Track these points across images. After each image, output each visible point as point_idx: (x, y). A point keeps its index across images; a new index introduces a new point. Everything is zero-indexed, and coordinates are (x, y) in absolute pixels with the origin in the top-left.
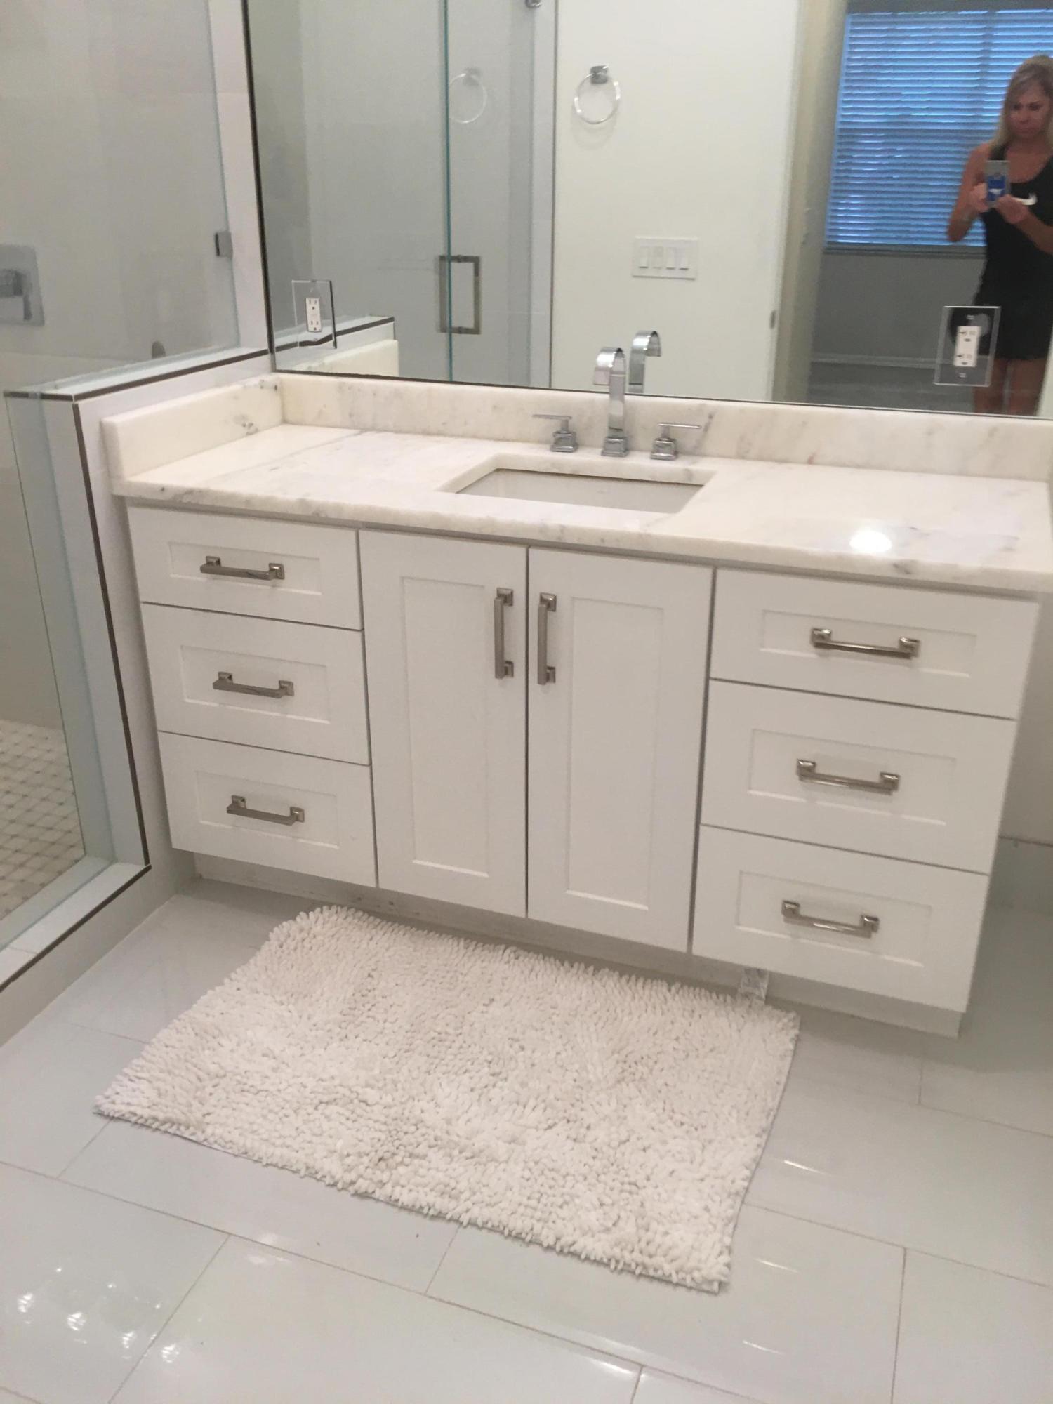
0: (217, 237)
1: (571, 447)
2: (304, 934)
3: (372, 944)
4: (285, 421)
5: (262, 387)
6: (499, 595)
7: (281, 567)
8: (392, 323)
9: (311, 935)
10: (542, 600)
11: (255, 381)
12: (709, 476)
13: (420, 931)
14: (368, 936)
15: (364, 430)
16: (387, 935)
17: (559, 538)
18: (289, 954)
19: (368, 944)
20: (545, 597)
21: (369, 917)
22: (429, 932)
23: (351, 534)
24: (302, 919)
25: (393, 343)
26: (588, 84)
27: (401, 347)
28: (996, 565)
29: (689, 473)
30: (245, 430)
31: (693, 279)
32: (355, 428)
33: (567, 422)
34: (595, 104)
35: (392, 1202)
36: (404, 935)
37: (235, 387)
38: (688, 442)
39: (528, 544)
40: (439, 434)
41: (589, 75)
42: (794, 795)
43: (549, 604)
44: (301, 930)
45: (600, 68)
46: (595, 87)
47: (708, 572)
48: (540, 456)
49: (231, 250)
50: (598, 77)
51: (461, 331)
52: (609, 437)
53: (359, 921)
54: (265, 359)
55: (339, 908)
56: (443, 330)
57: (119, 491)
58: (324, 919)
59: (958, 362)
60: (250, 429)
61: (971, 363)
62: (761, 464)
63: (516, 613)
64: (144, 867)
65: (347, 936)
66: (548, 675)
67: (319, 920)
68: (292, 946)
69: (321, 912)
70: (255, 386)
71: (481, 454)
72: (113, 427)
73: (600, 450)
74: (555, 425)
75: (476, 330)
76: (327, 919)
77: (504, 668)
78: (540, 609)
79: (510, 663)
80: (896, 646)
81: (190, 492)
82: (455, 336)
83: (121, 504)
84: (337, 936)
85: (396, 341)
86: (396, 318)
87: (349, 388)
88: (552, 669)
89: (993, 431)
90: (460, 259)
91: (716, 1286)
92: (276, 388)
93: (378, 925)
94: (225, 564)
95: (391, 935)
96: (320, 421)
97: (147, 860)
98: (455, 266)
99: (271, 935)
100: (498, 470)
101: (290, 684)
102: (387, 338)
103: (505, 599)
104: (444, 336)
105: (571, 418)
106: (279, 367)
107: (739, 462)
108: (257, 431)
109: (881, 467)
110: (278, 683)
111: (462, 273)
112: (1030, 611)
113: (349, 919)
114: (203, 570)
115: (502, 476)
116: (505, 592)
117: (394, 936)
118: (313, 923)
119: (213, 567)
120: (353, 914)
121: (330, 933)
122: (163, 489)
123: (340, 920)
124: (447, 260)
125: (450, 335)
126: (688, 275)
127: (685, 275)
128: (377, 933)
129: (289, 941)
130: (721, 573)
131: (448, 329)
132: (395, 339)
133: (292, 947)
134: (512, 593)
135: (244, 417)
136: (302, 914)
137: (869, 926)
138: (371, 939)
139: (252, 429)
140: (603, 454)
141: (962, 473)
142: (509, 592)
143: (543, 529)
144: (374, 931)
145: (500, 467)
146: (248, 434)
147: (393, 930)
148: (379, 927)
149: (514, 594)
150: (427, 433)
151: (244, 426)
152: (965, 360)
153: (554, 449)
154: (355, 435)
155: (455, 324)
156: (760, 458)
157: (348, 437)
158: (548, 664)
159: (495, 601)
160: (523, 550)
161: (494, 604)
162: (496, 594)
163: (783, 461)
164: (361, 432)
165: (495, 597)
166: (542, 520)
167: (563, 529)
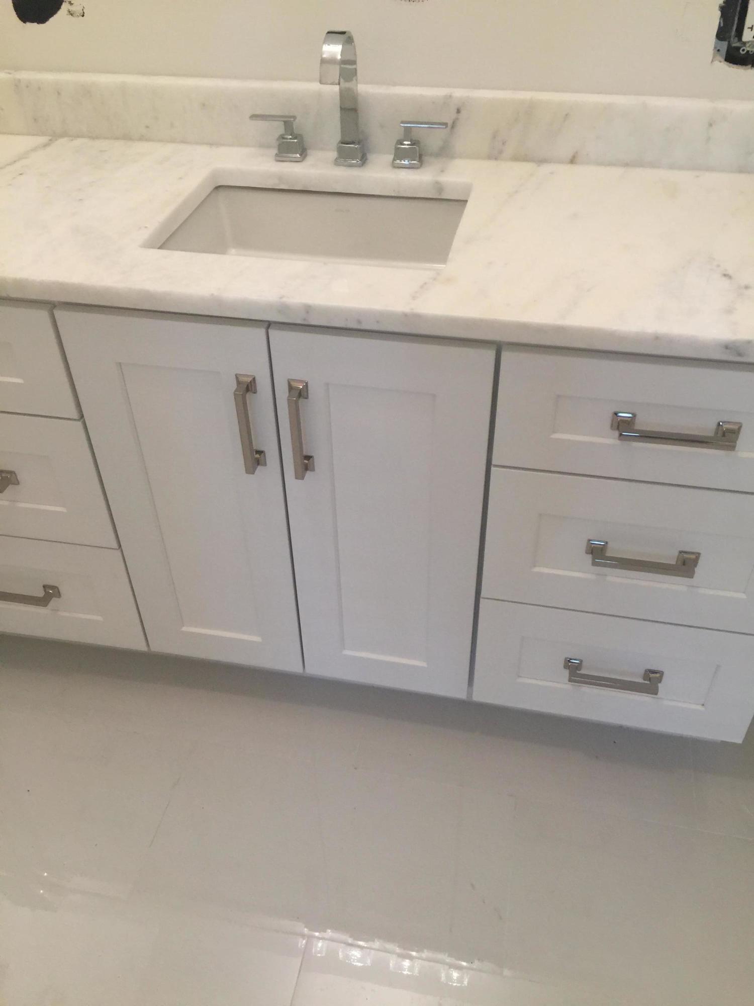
1: (299, 156)
6: (239, 383)
10: (291, 388)
15: (55, 136)
17: (305, 320)
20: (294, 384)
23: (45, 315)
32: (43, 134)
33: (291, 123)
38: (433, 140)
39: (269, 325)
43: (299, 393)
47: (491, 354)
52: (342, 143)
62: (520, 166)
63: (262, 406)
66: (306, 463)
74: (279, 128)
77: (255, 459)
78: (289, 402)
79: (261, 453)
88: (308, 458)
100: (218, 188)
101: (10, 472)
103: (247, 387)
105: (295, 118)
107: (494, 164)
115: (222, 194)
116: (244, 379)
134: (254, 379)
137: (653, 680)
142: (249, 379)
143: (284, 308)
145: (219, 184)
149: (257, 379)
153: (280, 157)
154: (45, 146)
156: (518, 158)
157: (35, 149)
158: (305, 453)
159: (235, 391)
160: (262, 331)
161: (235, 395)
162: (235, 382)
163: (541, 161)
164: (50, 140)
165: (235, 386)
166: (281, 298)
167: (308, 309)
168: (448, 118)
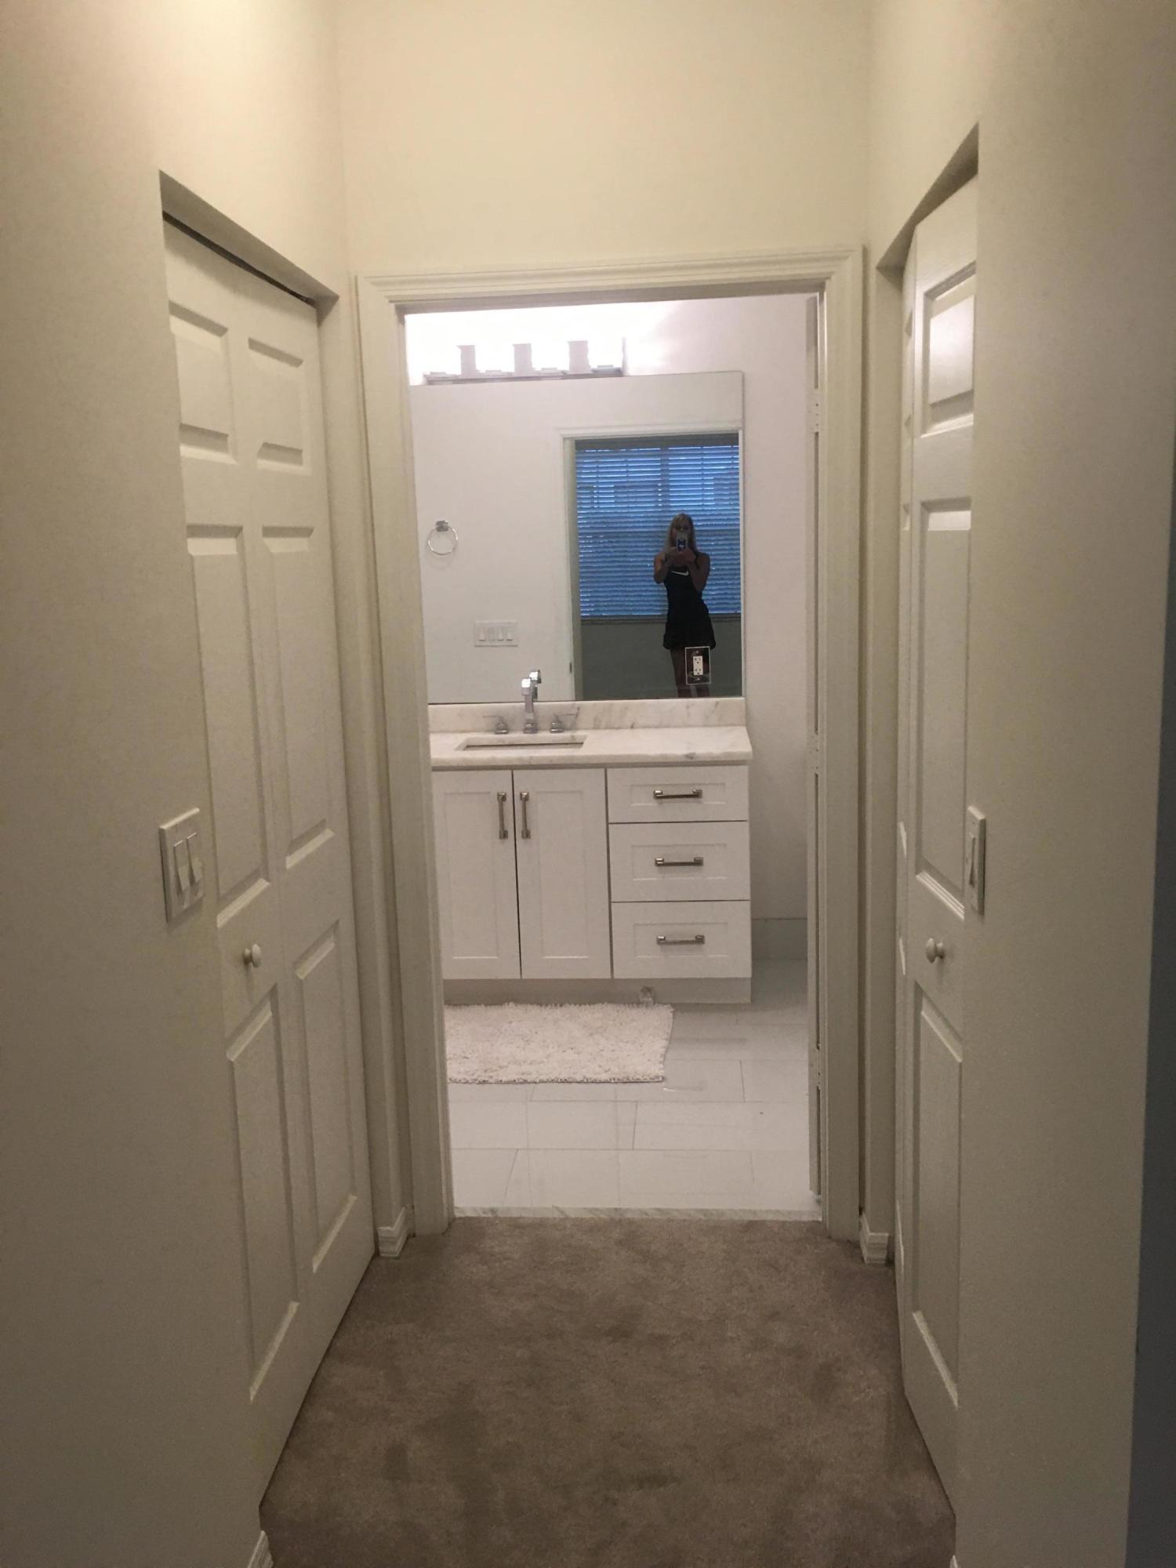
1: (505, 731)
6: (499, 797)
10: (521, 796)
12: (585, 737)
20: (523, 795)
26: (436, 531)
28: (729, 750)
29: (573, 737)
31: (516, 646)
33: (500, 719)
34: (442, 543)
35: (500, 1082)
38: (569, 724)
39: (513, 768)
41: (436, 526)
42: (655, 877)
43: (525, 799)
45: (444, 522)
46: (440, 533)
47: (603, 770)
48: (492, 737)
50: (442, 527)
52: (526, 725)
59: (695, 673)
61: (701, 673)
62: (607, 731)
63: (508, 804)
66: (527, 834)
71: (462, 738)
73: (523, 731)
74: (495, 721)
77: (503, 835)
78: (520, 803)
79: (507, 831)
80: (692, 793)
88: (528, 832)
89: (717, 703)
91: (661, 1079)
103: (503, 797)
105: (502, 716)
107: (595, 731)
109: (668, 726)
112: (744, 769)
116: (502, 795)
126: (513, 643)
127: (510, 644)
130: (609, 771)
137: (700, 940)
140: (525, 733)
141: (705, 726)
142: (504, 794)
145: (469, 745)
149: (507, 795)
152: (698, 671)
153: (496, 733)
156: (607, 728)
158: (526, 830)
163: (618, 728)
168: (574, 711)
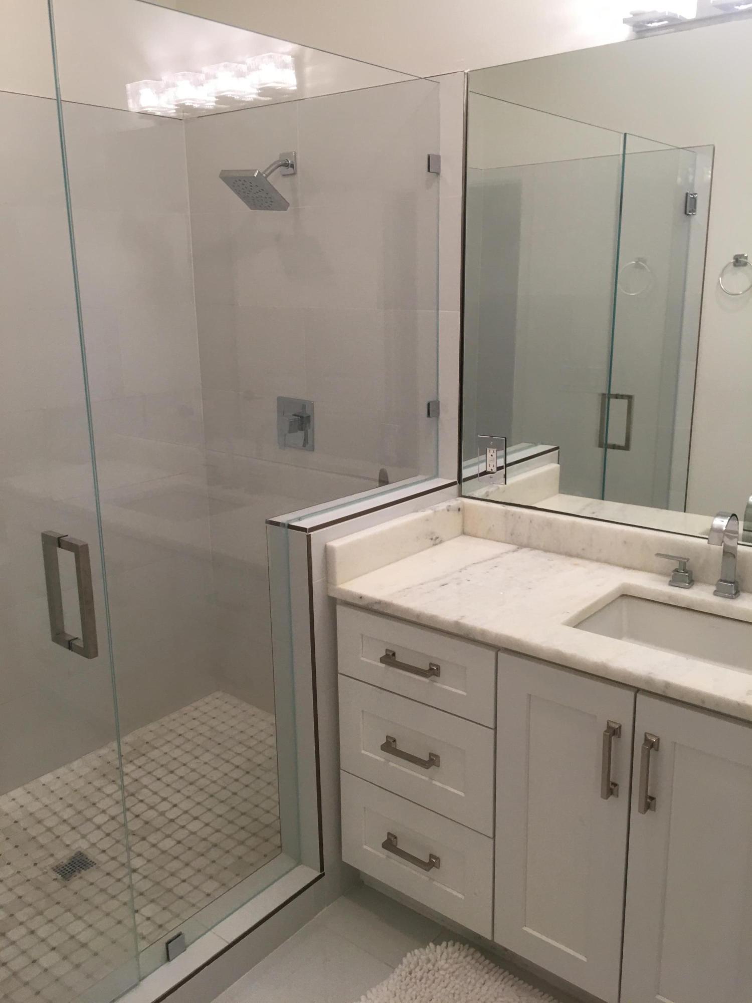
0: (429, 404)
1: (687, 585)
2: (430, 966)
3: (485, 988)
4: (464, 533)
5: (448, 510)
6: (609, 727)
7: (438, 668)
8: (557, 451)
9: (436, 968)
10: (646, 739)
11: (443, 506)
13: (526, 985)
14: (482, 981)
15: (521, 546)
16: (498, 983)
17: (664, 692)
18: (415, 983)
19: (481, 988)
20: (649, 737)
21: (485, 960)
22: (534, 988)
23: (492, 654)
24: (430, 950)
25: (556, 466)
26: (732, 266)
27: (562, 469)
30: (433, 542)
32: (514, 544)
33: (685, 563)
34: (739, 281)
36: (512, 986)
37: (429, 512)
39: (638, 690)
40: (578, 556)
41: (732, 261)
43: (652, 745)
44: (429, 961)
45: (742, 256)
46: (737, 269)
48: (659, 588)
49: (438, 413)
50: (739, 261)
51: (614, 447)
52: (721, 580)
53: (476, 962)
54: (454, 489)
55: (462, 946)
56: (600, 446)
57: (332, 594)
58: (448, 954)
60: (436, 541)
63: (623, 746)
64: (320, 873)
65: (466, 975)
66: (649, 803)
67: (444, 954)
68: (419, 974)
69: (447, 947)
70: (443, 510)
72: (333, 550)
73: (714, 588)
74: (676, 565)
75: (627, 447)
76: (450, 955)
77: (610, 789)
78: (643, 749)
79: (615, 785)
81: (379, 602)
82: (609, 450)
83: (333, 603)
84: (457, 973)
85: (559, 465)
86: (560, 447)
87: (513, 515)
88: (652, 799)
90: (617, 396)
92: (459, 510)
93: (491, 970)
94: (399, 658)
95: (501, 984)
96: (489, 536)
97: (322, 869)
98: (613, 401)
99: (405, 960)
100: (623, 596)
101: (437, 757)
102: (552, 462)
103: (613, 732)
104: (601, 450)
105: (688, 560)
106: (463, 494)
108: (441, 542)
110: (428, 754)
111: (618, 408)
113: (469, 958)
114: (382, 660)
115: (625, 602)
116: (613, 725)
117: (503, 986)
118: (439, 957)
119: (390, 658)
120: (472, 954)
121: (451, 970)
122: (361, 597)
123: (461, 958)
124: (607, 397)
125: (606, 451)
128: (489, 979)
129: (417, 969)
131: (604, 444)
132: (558, 463)
133: (419, 976)
134: (620, 727)
135: (432, 533)
136: (431, 945)
138: (484, 984)
139: (438, 541)
140: (716, 593)
142: (617, 726)
143: (649, 681)
144: (487, 976)
145: (625, 593)
146: (436, 544)
147: (504, 978)
148: (492, 973)
149: (622, 728)
150: (569, 555)
151: (432, 539)
153: (672, 583)
154: (514, 551)
155: (610, 441)
157: (507, 553)
158: (649, 794)
159: (605, 731)
160: (632, 694)
161: (604, 735)
162: (606, 726)
164: (518, 548)
165: (605, 729)
166: (649, 674)
167: (667, 685)
